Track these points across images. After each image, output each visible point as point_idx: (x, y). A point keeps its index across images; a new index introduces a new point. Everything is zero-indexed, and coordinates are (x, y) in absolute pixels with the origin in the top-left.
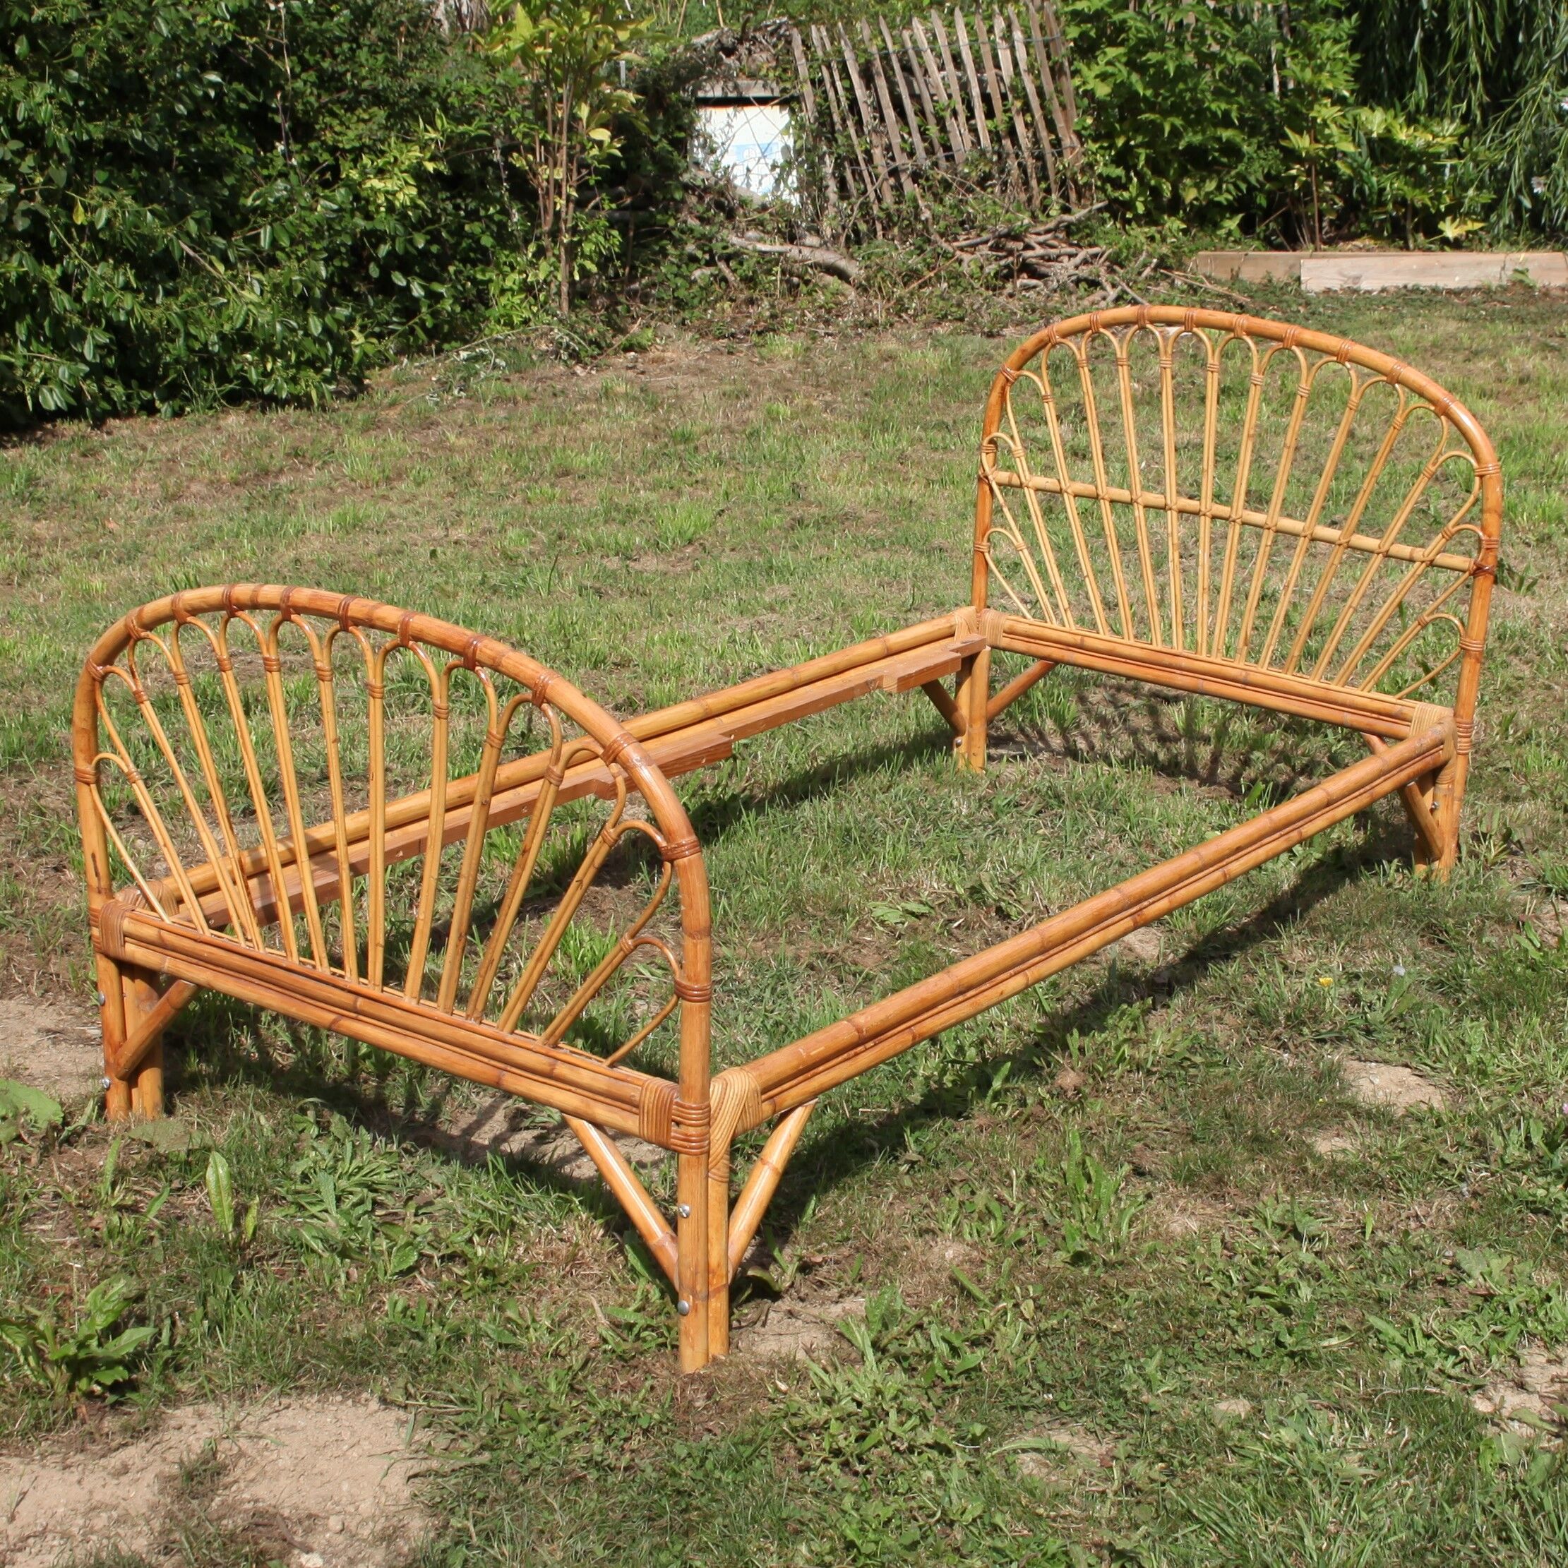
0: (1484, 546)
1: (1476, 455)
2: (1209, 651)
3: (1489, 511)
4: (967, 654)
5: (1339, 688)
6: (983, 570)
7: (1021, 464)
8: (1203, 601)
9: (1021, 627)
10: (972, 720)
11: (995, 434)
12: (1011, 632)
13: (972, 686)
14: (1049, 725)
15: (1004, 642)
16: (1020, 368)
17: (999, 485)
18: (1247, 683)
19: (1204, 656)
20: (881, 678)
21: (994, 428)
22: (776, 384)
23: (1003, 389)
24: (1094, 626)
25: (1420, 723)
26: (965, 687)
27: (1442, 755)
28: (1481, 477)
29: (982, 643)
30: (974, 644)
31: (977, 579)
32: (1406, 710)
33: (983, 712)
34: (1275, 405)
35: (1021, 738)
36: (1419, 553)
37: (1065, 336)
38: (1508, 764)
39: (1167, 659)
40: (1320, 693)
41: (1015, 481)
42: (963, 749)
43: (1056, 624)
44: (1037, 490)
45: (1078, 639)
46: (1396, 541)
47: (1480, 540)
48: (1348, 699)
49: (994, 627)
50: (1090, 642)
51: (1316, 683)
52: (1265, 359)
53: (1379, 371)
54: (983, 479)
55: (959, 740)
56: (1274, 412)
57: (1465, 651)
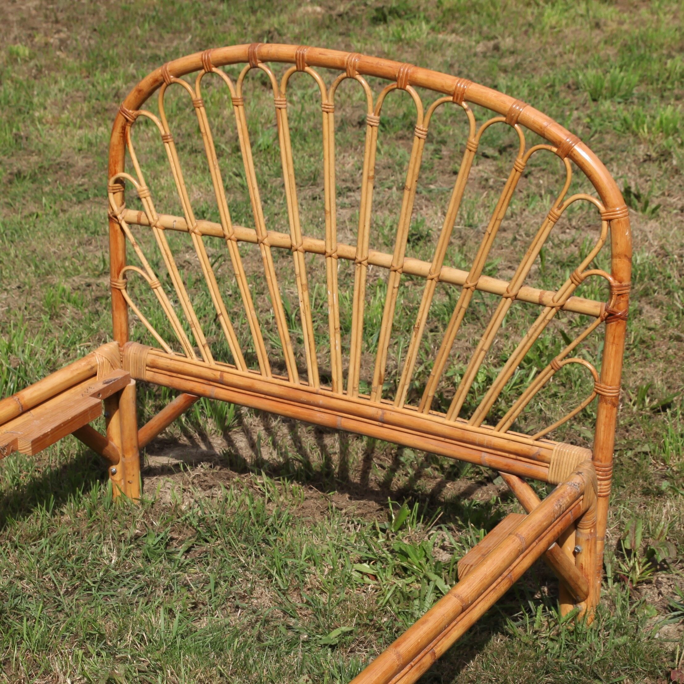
0: (616, 292)
1: (602, 198)
2: (345, 387)
3: (619, 256)
4: (110, 393)
5: (475, 428)
6: (122, 307)
7: (148, 203)
8: (335, 341)
9: (163, 362)
10: (124, 450)
11: (121, 174)
12: (153, 366)
13: (121, 418)
14: (210, 426)
15: (148, 375)
16: (138, 108)
17: (129, 223)
18: (384, 422)
19: (340, 394)
20: (15, 442)
21: (119, 168)
22: (22, 22)
23: (124, 128)
24: (231, 360)
25: (559, 464)
26: (115, 420)
27: (582, 505)
28: (609, 221)
29: (126, 379)
30: (117, 381)
31: (117, 315)
32: (543, 452)
33: (134, 443)
34: (433, 23)
35: (184, 440)
36: (549, 296)
37: (178, 76)
38: (646, 448)
39: (305, 397)
40: (457, 433)
41: (144, 220)
42: (117, 477)
43: (195, 360)
44: (166, 229)
45: (218, 374)
46: (524, 284)
47: (610, 287)
48: (486, 439)
49: (137, 362)
50: (229, 378)
51: (452, 422)
52: (380, 99)
53: (497, 112)
54: (113, 218)
55: (113, 468)
56: (433, 29)
57: (601, 397)
